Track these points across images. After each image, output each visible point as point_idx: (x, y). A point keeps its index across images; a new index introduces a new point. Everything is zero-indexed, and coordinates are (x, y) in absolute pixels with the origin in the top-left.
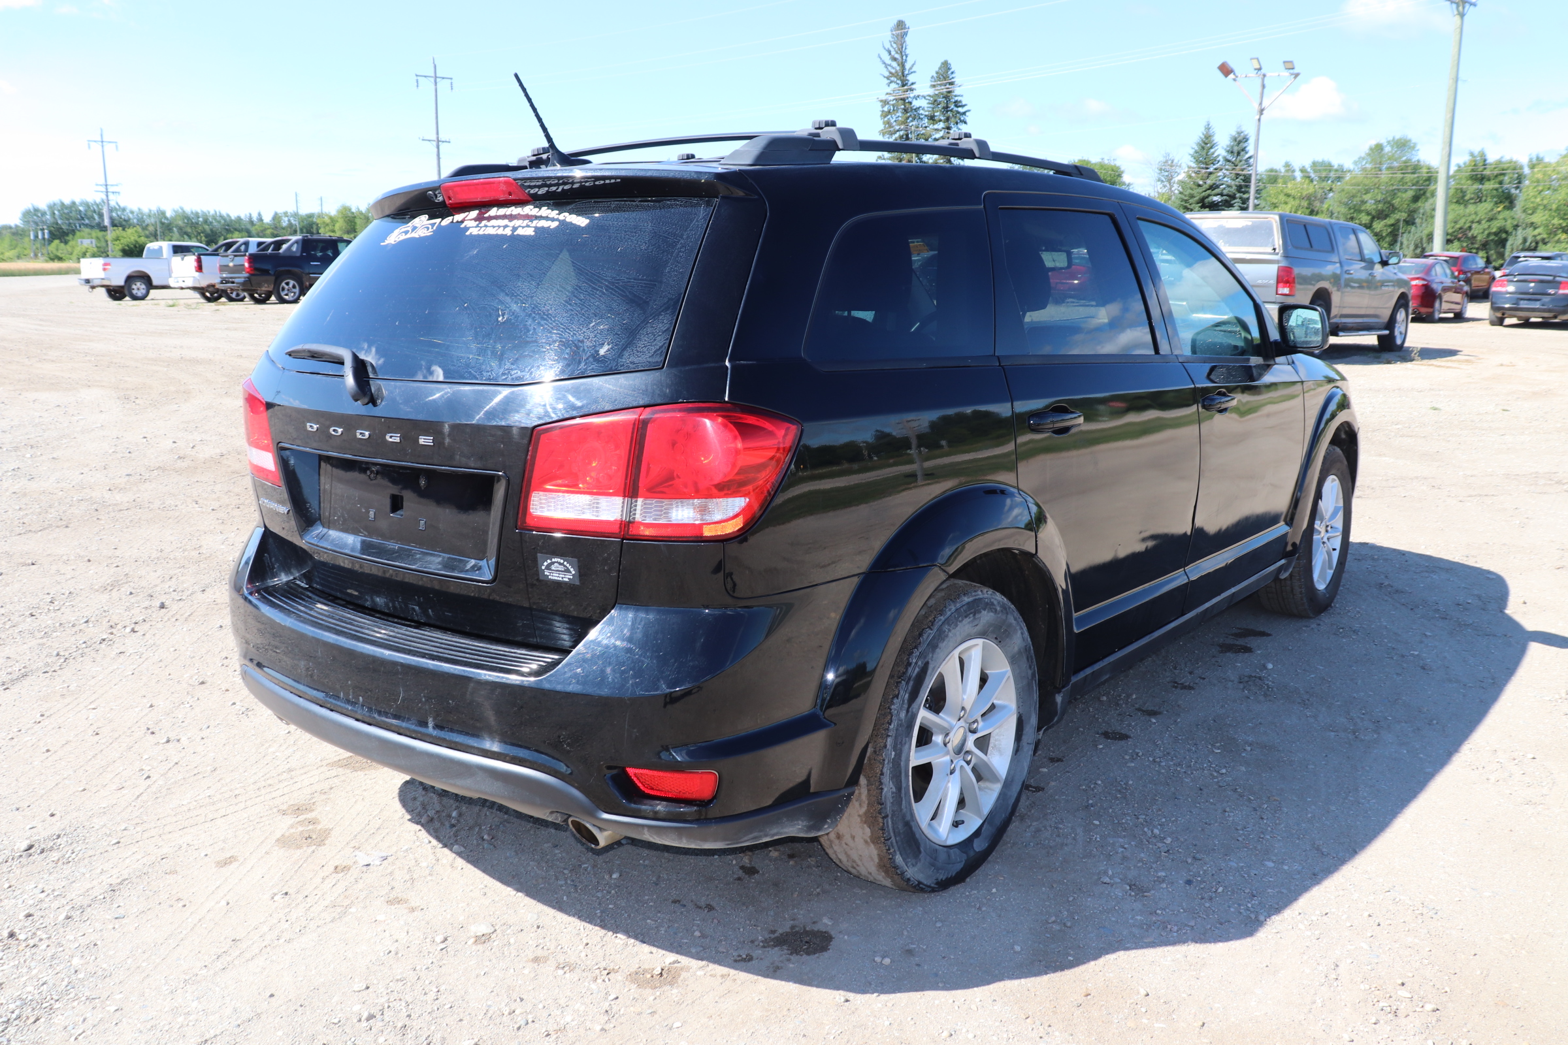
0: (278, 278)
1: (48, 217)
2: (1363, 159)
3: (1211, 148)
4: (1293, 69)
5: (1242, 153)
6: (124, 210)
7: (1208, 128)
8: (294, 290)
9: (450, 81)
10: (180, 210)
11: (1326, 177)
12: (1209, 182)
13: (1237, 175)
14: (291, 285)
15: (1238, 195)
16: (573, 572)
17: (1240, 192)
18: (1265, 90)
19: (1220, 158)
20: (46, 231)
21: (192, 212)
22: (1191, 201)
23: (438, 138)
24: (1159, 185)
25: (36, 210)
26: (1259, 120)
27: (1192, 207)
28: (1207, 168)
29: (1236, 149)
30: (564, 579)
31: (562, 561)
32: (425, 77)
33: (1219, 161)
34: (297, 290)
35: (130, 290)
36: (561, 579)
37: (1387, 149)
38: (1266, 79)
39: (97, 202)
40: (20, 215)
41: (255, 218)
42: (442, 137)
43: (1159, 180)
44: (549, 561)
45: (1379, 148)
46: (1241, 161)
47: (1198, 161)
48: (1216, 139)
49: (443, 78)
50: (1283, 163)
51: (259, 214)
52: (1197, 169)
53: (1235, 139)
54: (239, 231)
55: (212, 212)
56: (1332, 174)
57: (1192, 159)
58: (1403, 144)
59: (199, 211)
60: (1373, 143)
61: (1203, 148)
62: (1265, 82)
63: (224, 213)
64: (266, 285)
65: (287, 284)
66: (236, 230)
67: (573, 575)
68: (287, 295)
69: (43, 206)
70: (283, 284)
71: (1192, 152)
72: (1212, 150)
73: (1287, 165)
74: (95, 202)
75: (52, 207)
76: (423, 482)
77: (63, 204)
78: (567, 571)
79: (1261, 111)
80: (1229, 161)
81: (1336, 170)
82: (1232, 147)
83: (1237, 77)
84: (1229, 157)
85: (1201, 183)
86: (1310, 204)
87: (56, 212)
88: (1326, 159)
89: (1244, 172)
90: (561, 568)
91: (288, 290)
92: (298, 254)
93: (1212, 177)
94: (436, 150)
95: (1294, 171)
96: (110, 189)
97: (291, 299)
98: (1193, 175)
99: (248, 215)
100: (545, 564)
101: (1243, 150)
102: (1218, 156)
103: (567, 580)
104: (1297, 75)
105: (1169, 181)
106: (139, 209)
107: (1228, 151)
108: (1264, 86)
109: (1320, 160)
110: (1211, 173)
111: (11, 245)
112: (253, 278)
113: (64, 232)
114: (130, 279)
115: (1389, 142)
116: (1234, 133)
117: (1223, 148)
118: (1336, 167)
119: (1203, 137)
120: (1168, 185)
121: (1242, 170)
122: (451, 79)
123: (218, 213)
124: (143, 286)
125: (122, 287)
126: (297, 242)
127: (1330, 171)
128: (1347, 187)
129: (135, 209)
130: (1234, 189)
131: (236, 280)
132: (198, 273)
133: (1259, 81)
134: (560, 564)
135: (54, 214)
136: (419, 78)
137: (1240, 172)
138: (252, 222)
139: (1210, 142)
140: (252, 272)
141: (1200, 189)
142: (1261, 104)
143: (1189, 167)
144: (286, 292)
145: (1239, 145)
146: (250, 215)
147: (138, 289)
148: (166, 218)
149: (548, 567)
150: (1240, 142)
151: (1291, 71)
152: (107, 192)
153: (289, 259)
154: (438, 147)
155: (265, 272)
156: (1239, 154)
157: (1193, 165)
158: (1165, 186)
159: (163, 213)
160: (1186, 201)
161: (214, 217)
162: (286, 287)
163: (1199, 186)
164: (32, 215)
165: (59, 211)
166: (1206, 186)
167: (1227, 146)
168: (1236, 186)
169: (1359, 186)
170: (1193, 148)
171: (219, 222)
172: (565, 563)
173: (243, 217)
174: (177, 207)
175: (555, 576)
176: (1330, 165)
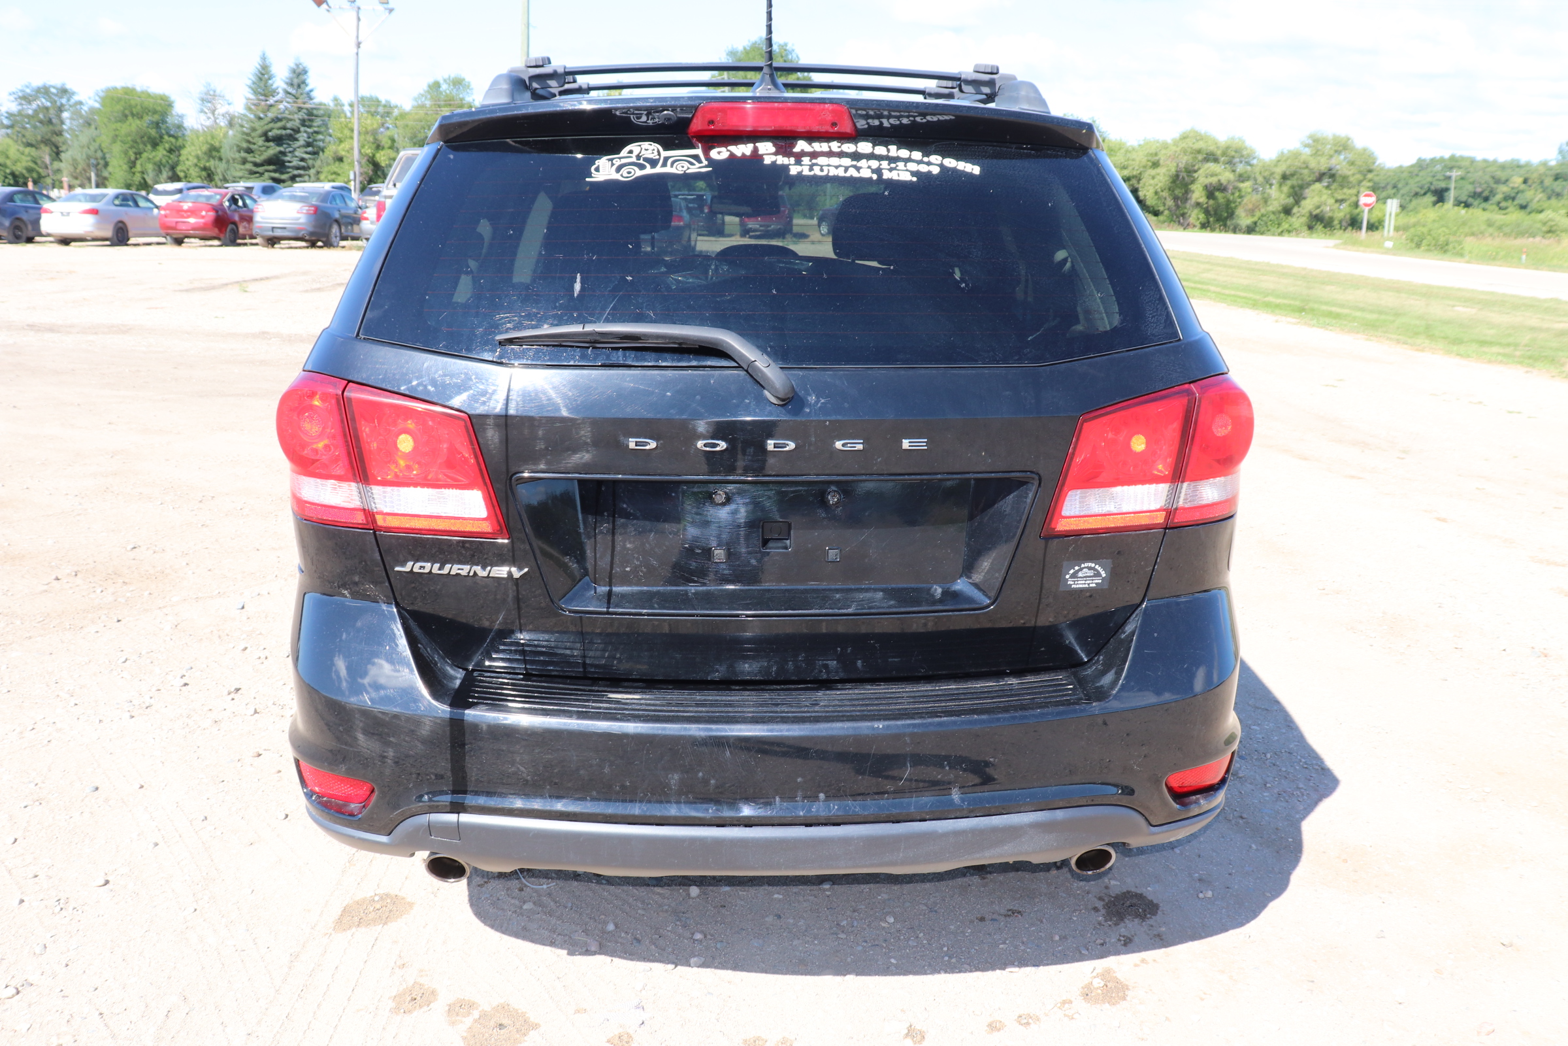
2: (422, 95)
3: (269, 79)
4: (388, 3)
5: (302, 86)
7: (264, 58)
11: (375, 112)
12: (270, 115)
13: (300, 109)
15: (302, 129)
16: (1104, 575)
17: (304, 125)
18: (360, 23)
19: (280, 90)
22: (253, 134)
24: (203, 117)
26: (357, 54)
27: (254, 141)
28: (267, 101)
29: (296, 81)
30: (1091, 585)
31: (1093, 565)
33: (278, 93)
36: (1087, 586)
37: (444, 87)
38: (360, 12)
43: (202, 111)
44: (1077, 568)
45: (436, 86)
46: (302, 94)
47: (255, 92)
48: (274, 70)
50: (332, 98)
52: (256, 102)
53: (294, 71)
56: (381, 109)
57: (250, 90)
58: (458, 83)
60: (431, 81)
61: (261, 79)
62: (360, 15)
67: (1103, 579)
71: (249, 82)
72: (270, 82)
73: (336, 99)
76: (833, 499)
78: (1098, 574)
79: (359, 45)
80: (290, 93)
81: (385, 106)
82: (291, 79)
83: (330, 7)
84: (290, 90)
85: (262, 115)
86: (375, 139)
88: (373, 95)
89: (307, 106)
90: (1091, 573)
93: (273, 109)
95: (343, 105)
98: (253, 107)
100: (1072, 572)
101: (304, 82)
102: (277, 88)
103: (1094, 585)
104: (391, 10)
105: (213, 112)
107: (287, 83)
108: (359, 19)
109: (368, 95)
110: (271, 106)
115: (445, 80)
116: (293, 66)
117: (282, 80)
118: (383, 102)
119: (259, 67)
120: (212, 117)
121: (304, 103)
127: (378, 106)
128: (411, 123)
130: (297, 123)
133: (354, 14)
134: (1090, 568)
137: (302, 105)
139: (268, 73)
141: (262, 123)
142: (357, 37)
143: (248, 99)
145: (298, 78)
149: (1074, 576)
150: (299, 75)
151: (386, 6)
156: (299, 86)
157: (252, 97)
158: (209, 118)
160: (248, 135)
163: (260, 118)
166: (268, 119)
167: (287, 78)
168: (299, 119)
169: (421, 121)
170: (250, 79)
172: (1097, 567)
175: (1080, 584)
176: (378, 101)
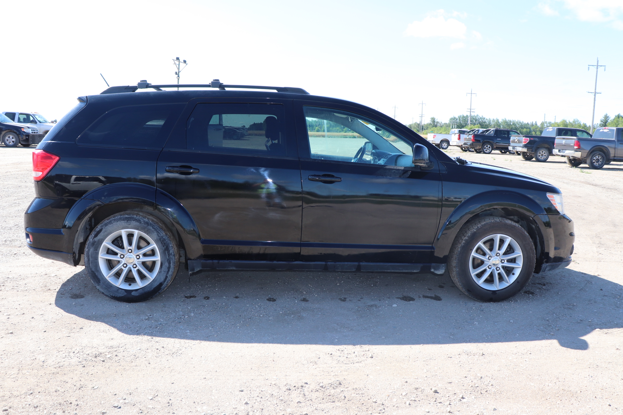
0: (484, 144)
1: (458, 120)
6: (484, 118)
8: (489, 149)
9: (604, 67)
10: (505, 119)
14: (488, 147)
20: (456, 125)
21: (509, 121)
23: (595, 91)
25: (455, 118)
32: (593, 66)
34: (490, 149)
35: (442, 145)
39: (475, 116)
40: (449, 120)
41: (534, 123)
42: (597, 91)
49: (601, 66)
51: (536, 122)
54: (526, 128)
55: (517, 121)
59: (512, 120)
63: (521, 121)
64: (478, 146)
65: (487, 146)
66: (525, 128)
68: (486, 151)
69: (457, 117)
70: (485, 146)
74: (474, 115)
75: (459, 117)
77: (463, 116)
87: (461, 119)
91: (487, 149)
92: (493, 135)
94: (594, 96)
96: (472, 110)
97: (488, 152)
99: (532, 122)
106: (489, 119)
111: (445, 130)
112: (474, 143)
113: (462, 126)
114: (442, 141)
122: (605, 66)
123: (519, 121)
124: (446, 144)
125: (439, 144)
126: (493, 131)
129: (488, 119)
131: (468, 144)
132: (458, 141)
135: (460, 119)
136: (590, 66)
138: (533, 125)
140: (474, 141)
144: (486, 149)
146: (533, 122)
147: (444, 145)
148: (499, 122)
152: (471, 112)
153: (489, 137)
154: (595, 95)
155: (479, 141)
159: (498, 120)
161: (517, 123)
162: (486, 148)
164: (453, 119)
165: (462, 118)
171: (519, 124)
173: (529, 123)
174: (504, 118)
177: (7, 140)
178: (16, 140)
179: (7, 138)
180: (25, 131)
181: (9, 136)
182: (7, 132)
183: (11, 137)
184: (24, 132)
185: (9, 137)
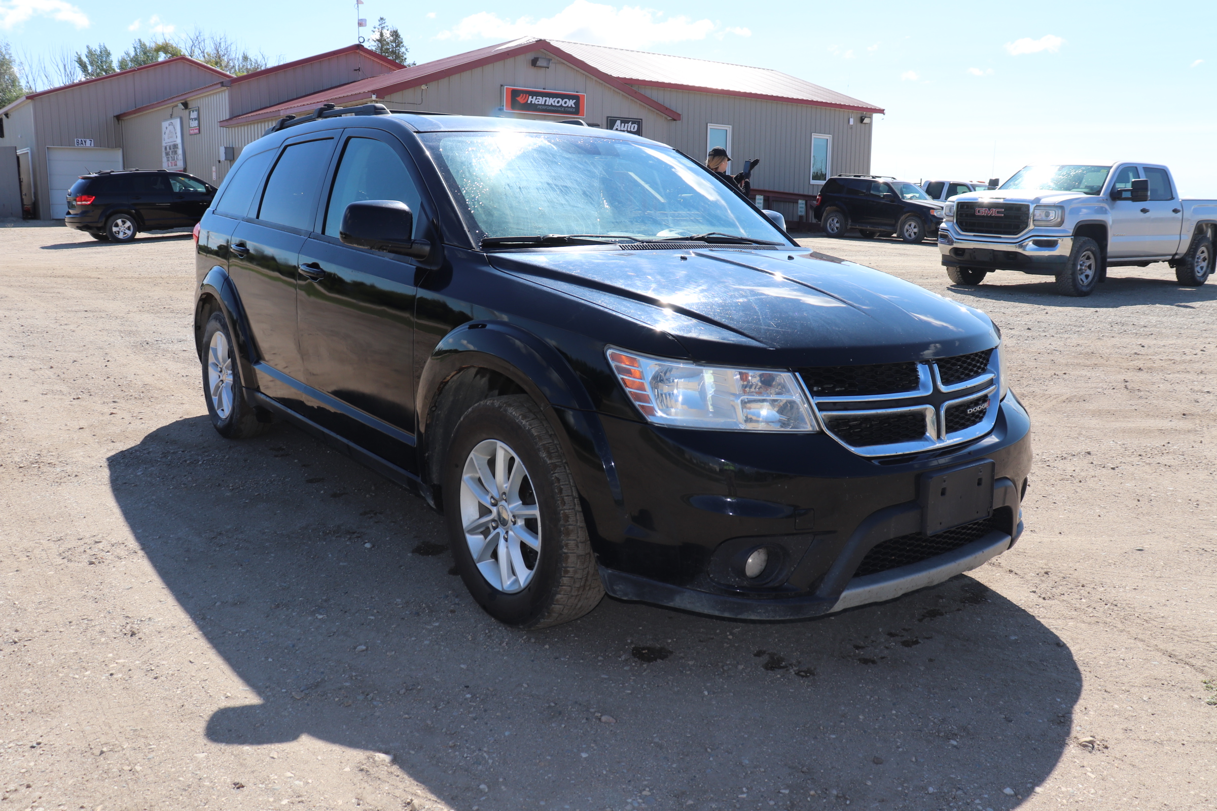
177: (907, 231)
178: (919, 231)
179: (907, 226)
180: (935, 214)
181: (909, 223)
182: (909, 216)
183: (913, 224)
184: (934, 216)
185: (910, 225)
